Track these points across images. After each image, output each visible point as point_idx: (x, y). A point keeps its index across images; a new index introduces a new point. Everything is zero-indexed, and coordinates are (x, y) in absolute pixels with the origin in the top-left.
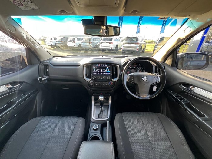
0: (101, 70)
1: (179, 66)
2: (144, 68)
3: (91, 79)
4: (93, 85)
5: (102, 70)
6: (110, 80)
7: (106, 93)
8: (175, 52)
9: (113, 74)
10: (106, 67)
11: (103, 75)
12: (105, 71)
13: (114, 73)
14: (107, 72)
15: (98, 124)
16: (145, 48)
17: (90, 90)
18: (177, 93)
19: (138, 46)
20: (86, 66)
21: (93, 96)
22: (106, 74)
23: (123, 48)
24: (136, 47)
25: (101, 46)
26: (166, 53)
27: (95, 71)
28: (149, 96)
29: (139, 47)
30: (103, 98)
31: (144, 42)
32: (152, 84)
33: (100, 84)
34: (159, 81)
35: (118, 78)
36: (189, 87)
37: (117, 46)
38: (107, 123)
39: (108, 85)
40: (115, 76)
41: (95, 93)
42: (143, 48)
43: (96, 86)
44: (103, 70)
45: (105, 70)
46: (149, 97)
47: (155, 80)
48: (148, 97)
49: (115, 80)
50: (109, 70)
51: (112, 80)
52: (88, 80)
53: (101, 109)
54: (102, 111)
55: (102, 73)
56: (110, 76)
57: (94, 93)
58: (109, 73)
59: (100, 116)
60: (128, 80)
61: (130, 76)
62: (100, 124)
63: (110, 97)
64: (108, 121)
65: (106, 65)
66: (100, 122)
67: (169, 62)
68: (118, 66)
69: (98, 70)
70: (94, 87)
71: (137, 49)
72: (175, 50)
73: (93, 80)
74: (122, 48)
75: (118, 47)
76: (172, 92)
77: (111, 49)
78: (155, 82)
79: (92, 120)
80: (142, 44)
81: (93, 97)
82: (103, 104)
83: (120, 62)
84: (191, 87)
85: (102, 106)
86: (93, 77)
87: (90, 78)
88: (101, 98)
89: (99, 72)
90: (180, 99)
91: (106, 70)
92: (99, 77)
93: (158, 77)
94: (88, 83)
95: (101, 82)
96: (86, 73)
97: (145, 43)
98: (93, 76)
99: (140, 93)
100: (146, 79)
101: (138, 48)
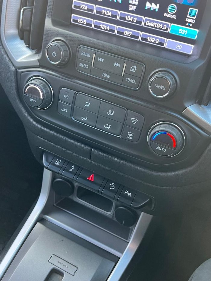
0: (125, 6)
12: (158, 15)
14: (173, 28)
22: (159, 48)
44: (140, 9)
45: (163, 9)
55: (128, 32)
58: (189, 49)
89: (108, 11)
91: (171, 11)
92: (87, 61)
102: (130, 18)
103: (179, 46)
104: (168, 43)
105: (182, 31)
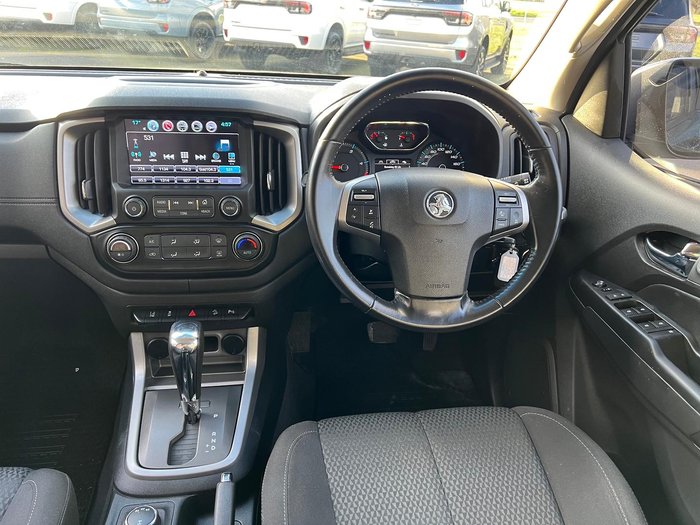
0: (178, 161)
1: (644, 134)
2: (457, 147)
3: (110, 220)
4: (129, 255)
5: (185, 155)
6: (241, 222)
7: (223, 308)
8: (620, 48)
9: (259, 182)
10: (215, 139)
11: (196, 191)
12: (208, 162)
13: (269, 177)
14: (220, 169)
15: (164, 502)
16: (506, 49)
17: (113, 292)
18: (628, 288)
19: (467, 30)
20: (71, 131)
21: (137, 330)
22: (216, 185)
23: (378, 45)
24: (452, 39)
25: (236, 24)
26: (570, 57)
27: (142, 168)
28: (469, 305)
29: (473, 36)
30: (195, 334)
31: (503, 9)
32: (485, 237)
33: (174, 249)
34: (526, 219)
35: (293, 209)
36: (680, 250)
37: (337, 28)
38: (220, 487)
39: (229, 257)
40: (275, 199)
41: (147, 309)
42: (495, 44)
43: (153, 261)
44: (192, 161)
45: (210, 157)
46: (468, 316)
47: (501, 214)
48: (463, 312)
49: (275, 222)
50: (232, 157)
51: (257, 220)
52: (94, 223)
53: (189, 409)
54: (197, 421)
55: (186, 180)
56: (243, 197)
57: (143, 310)
58: (238, 180)
59: (183, 449)
60: (343, 218)
61: (357, 190)
62: (175, 503)
63: (254, 333)
64: (225, 478)
65: (212, 126)
66: (178, 485)
67: (589, 111)
68: (294, 131)
69: (161, 161)
70: (136, 269)
71: (461, 54)
72: (620, 37)
73: (126, 223)
74: (367, 44)
75: (348, 33)
76: (604, 286)
77: (299, 45)
78: (500, 225)
79: (124, 482)
80: (486, 20)
81: (137, 340)
82: (198, 380)
83: (303, 110)
84: (688, 245)
85: (194, 389)
86: (128, 200)
87: (107, 213)
88: (184, 338)
89: (165, 168)
90: (637, 321)
91: (216, 157)
92: (164, 207)
93: (517, 197)
94: (95, 242)
95: (185, 237)
96: (81, 174)
97: (506, 15)
98: (122, 197)
99: (413, 293)
100: (449, 209)
101: (464, 44)
102: (185, 168)
103: (230, 180)
104: (221, 180)
105: (229, 169)
